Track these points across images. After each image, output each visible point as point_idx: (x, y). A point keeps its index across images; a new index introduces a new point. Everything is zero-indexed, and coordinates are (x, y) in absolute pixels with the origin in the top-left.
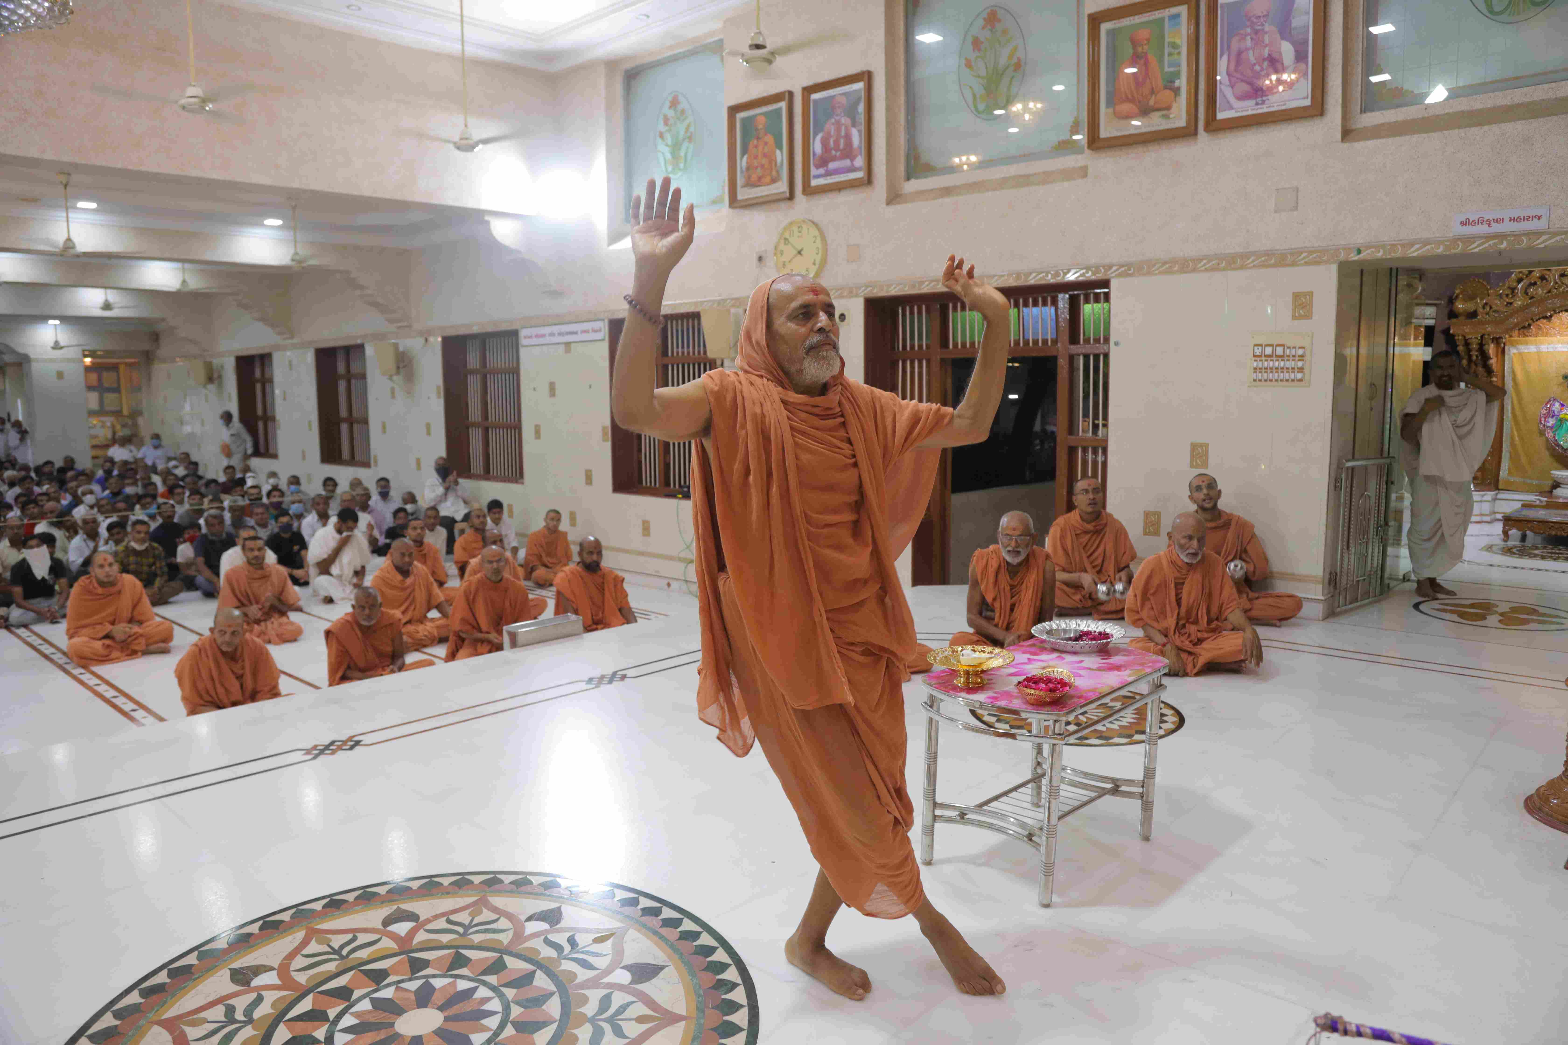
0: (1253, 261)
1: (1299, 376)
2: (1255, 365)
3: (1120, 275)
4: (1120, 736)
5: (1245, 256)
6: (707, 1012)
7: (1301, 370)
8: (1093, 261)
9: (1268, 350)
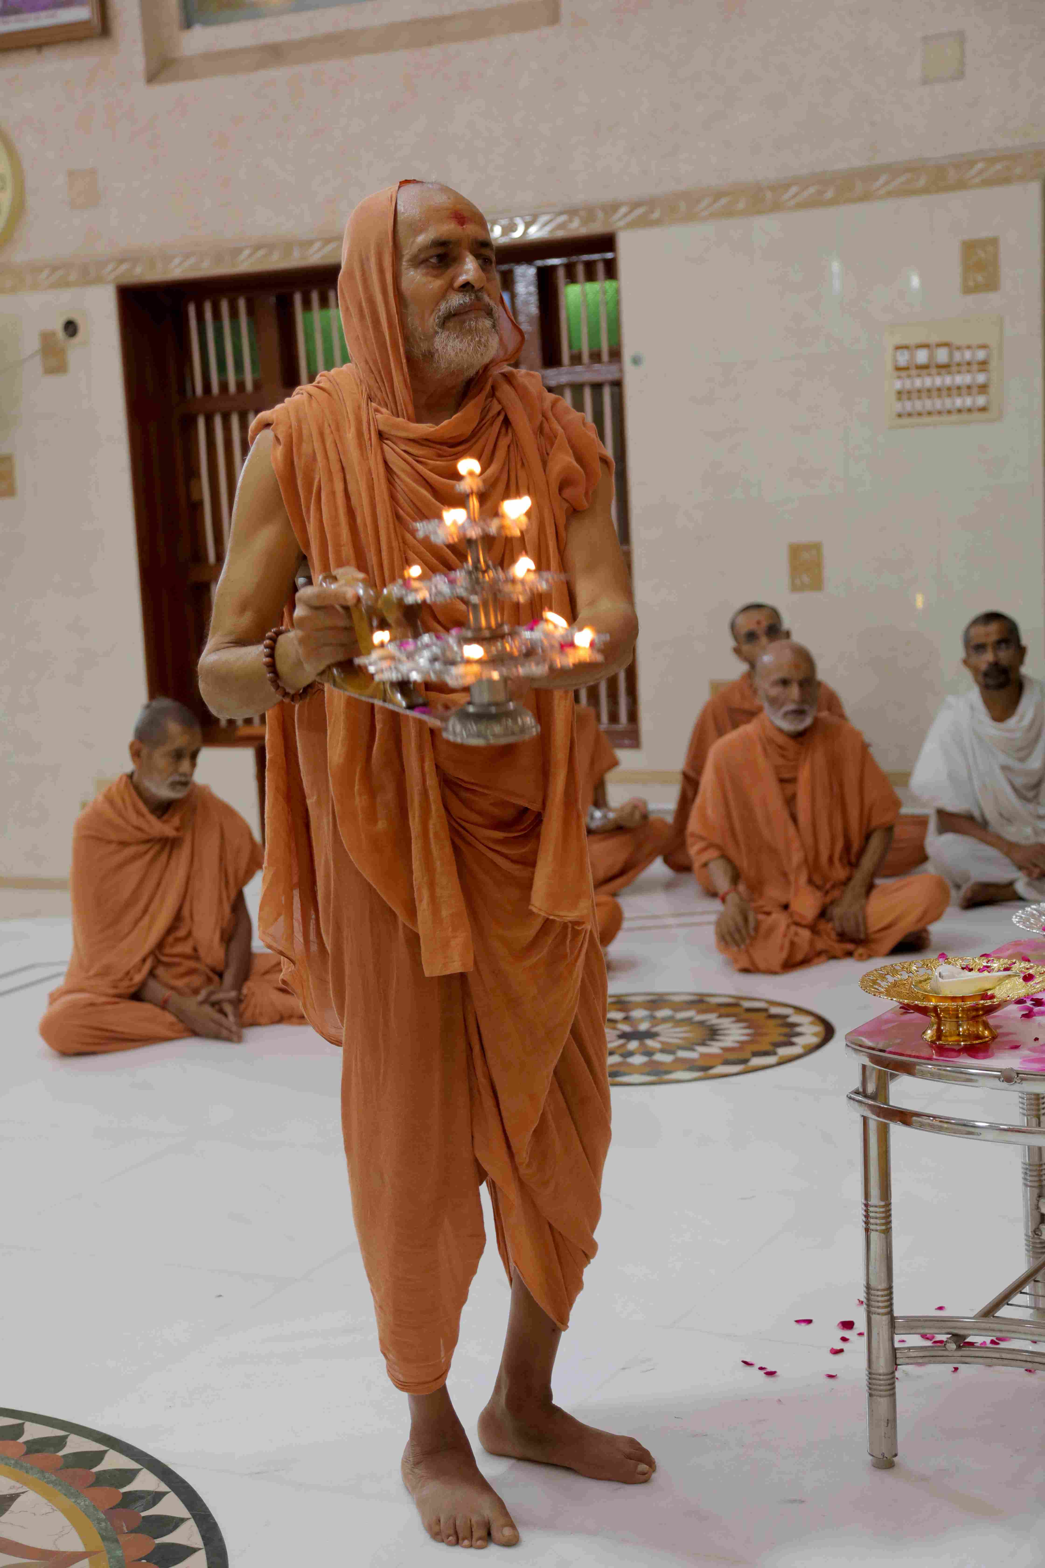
0: (887, 183)
1: (981, 401)
2: (898, 385)
3: (632, 225)
4: (727, 1062)
5: (870, 173)
6: (122, 1539)
7: (983, 388)
8: (579, 198)
9: (922, 356)
